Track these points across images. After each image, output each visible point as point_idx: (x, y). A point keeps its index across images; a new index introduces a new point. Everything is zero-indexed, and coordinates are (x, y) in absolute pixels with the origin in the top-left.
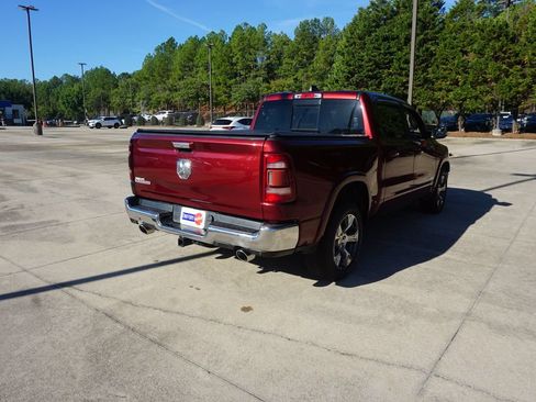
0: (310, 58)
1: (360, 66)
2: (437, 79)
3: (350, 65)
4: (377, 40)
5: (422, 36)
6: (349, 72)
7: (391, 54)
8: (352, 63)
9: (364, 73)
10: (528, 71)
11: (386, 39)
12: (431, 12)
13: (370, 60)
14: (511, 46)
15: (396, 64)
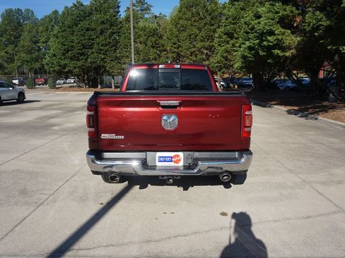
0: (17, 37)
1: (72, 46)
2: (123, 57)
3: (65, 45)
4: (82, 30)
5: (111, 30)
6: (65, 50)
7: (93, 40)
8: (66, 43)
9: (76, 51)
10: (170, 55)
11: (88, 29)
12: (114, 16)
13: (79, 43)
14: (160, 41)
15: (96, 46)
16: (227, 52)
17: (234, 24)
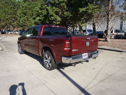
16: (24, 20)
17: (26, 10)
